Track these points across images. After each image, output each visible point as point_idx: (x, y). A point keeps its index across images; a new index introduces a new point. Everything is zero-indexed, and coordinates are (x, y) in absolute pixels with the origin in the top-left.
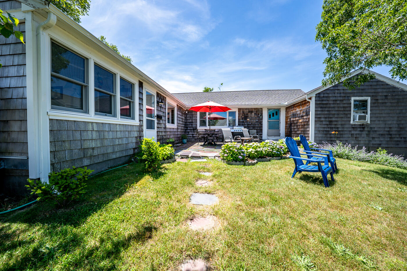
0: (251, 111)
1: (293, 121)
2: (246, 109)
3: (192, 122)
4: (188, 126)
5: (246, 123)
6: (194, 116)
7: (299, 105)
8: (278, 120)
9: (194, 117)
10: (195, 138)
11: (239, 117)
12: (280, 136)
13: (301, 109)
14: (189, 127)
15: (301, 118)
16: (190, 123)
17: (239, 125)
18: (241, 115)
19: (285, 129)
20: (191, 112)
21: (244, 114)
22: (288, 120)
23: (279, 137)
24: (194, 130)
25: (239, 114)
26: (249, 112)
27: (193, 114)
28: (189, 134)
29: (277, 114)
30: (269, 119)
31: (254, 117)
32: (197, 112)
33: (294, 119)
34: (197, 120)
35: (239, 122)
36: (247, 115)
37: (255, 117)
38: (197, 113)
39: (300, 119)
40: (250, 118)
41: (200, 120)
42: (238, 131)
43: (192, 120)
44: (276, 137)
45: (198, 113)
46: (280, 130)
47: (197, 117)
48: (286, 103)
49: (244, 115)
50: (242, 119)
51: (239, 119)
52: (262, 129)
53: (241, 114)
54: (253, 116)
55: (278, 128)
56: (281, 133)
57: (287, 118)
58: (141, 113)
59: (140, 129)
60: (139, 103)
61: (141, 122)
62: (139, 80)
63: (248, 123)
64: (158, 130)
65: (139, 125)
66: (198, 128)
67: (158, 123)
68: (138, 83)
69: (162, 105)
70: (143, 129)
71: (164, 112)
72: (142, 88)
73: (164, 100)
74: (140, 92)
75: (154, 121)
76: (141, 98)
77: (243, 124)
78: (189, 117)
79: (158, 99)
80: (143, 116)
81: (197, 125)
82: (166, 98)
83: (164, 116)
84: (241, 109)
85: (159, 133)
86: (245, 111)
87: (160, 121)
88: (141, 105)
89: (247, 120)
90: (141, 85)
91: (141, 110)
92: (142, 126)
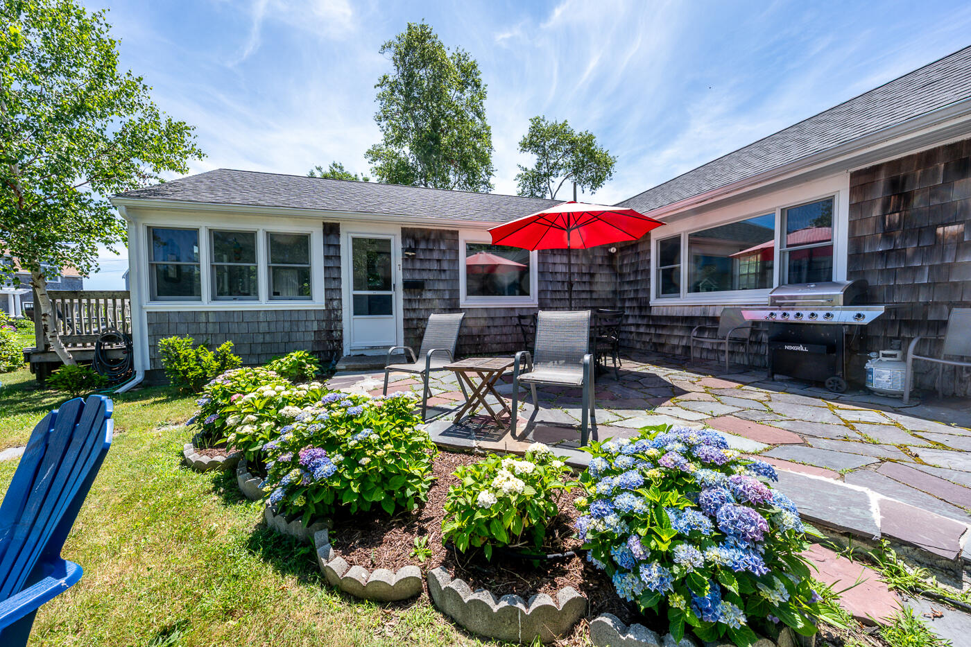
3: (637, 282)
4: (625, 296)
5: (926, 258)
6: (641, 259)
9: (641, 262)
10: (644, 338)
14: (629, 299)
16: (631, 286)
18: (877, 212)
20: (632, 246)
24: (640, 308)
27: (638, 254)
28: (628, 324)
34: (649, 271)
38: (650, 245)
41: (663, 271)
43: (637, 273)
45: (654, 245)
50: (888, 237)
51: (855, 242)
53: (872, 202)
58: (334, 285)
59: (332, 315)
60: (325, 267)
61: (335, 303)
62: (324, 223)
63: (943, 259)
64: (413, 315)
65: (324, 308)
66: (653, 301)
67: (410, 300)
68: (321, 229)
69: (436, 255)
70: (341, 316)
71: (444, 271)
72: (338, 235)
73: (443, 240)
74: (327, 246)
75: (391, 296)
76: (332, 255)
77: (889, 267)
78: (627, 264)
79: (410, 242)
80: (340, 289)
81: (649, 290)
82: (458, 232)
83: (444, 280)
84: (876, 169)
85: (415, 322)
86: (914, 175)
87: (421, 295)
88: (336, 270)
89: (936, 235)
90: (331, 230)
91: (334, 279)
92: (337, 310)
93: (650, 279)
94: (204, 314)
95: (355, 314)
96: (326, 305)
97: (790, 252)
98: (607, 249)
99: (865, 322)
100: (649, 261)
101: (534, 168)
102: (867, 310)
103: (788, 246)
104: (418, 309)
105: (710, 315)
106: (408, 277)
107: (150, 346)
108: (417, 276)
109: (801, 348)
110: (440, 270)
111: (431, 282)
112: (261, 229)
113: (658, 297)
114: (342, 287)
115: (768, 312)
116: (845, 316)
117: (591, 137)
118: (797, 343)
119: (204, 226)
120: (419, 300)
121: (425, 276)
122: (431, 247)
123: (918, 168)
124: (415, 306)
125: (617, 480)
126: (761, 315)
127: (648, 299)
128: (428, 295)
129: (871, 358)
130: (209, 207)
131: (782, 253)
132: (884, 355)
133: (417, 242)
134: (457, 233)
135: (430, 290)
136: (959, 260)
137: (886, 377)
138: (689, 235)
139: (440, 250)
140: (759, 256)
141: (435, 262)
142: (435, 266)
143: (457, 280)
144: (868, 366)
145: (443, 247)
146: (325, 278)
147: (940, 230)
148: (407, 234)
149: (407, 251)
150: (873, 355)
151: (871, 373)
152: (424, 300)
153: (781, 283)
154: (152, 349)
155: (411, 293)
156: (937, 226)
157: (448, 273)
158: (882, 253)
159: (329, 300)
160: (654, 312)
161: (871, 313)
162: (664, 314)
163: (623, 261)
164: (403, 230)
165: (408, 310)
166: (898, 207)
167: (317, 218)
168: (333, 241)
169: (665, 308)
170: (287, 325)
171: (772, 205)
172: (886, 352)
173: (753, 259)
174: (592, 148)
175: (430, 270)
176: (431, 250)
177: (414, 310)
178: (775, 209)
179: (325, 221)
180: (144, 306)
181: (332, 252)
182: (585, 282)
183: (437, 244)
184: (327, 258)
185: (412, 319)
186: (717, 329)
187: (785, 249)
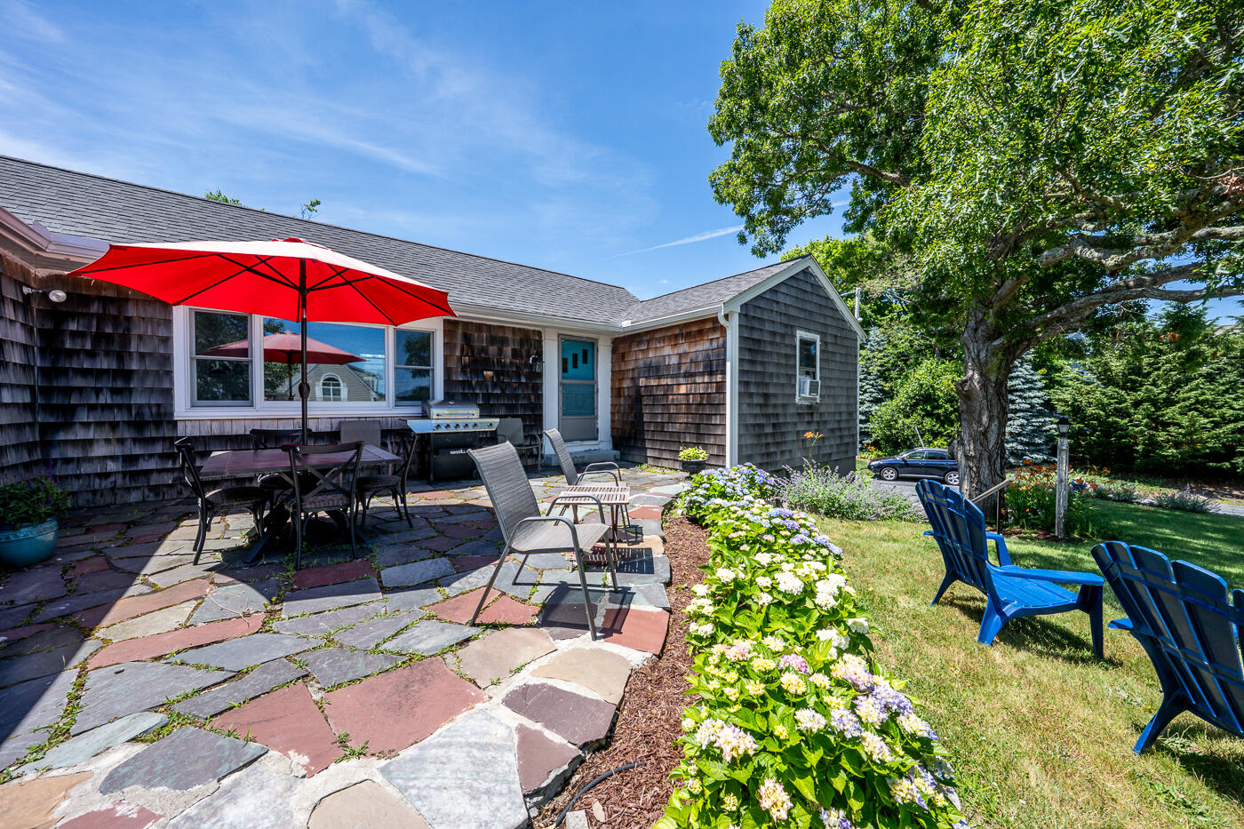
0: (498, 336)
1: (646, 387)
2: (480, 327)
3: (127, 375)
4: (74, 401)
5: (481, 389)
6: (135, 332)
7: (676, 336)
8: (590, 382)
9: (140, 337)
10: (155, 480)
11: (446, 358)
12: (596, 439)
13: (681, 349)
14: (92, 408)
15: (682, 380)
16: (97, 380)
17: (450, 397)
18: (458, 353)
19: (612, 414)
20: (105, 301)
21: (472, 348)
22: (626, 384)
23: (594, 442)
24: (139, 425)
25: (448, 346)
26: (492, 340)
27: (128, 319)
28: (91, 460)
29: (585, 361)
30: (563, 378)
31: (511, 362)
32: (167, 306)
33: (653, 382)
34: (167, 359)
35: (448, 382)
36: (483, 355)
37: (517, 366)
38: (171, 313)
39: (679, 385)
40: (496, 368)
41: (199, 361)
42: (452, 430)
43: (121, 356)
44: (586, 443)
45: (182, 317)
46: (597, 418)
47: (167, 341)
48: (626, 324)
49: (472, 352)
50: (464, 371)
51: (448, 371)
52: (541, 415)
53: (455, 345)
54: (508, 361)
55: (592, 410)
56: (599, 426)
57: (617, 375)
66: (185, 411)
84: (457, 322)
89: (483, 375)
99: (494, 428)
109: (461, 452)
118: (458, 448)
123: (475, 332)
127: (166, 407)
136: (493, 392)
147: (485, 373)
156: (484, 370)
158: (461, 381)
160: (186, 431)
162: (216, 433)
166: (467, 353)
169: (214, 424)
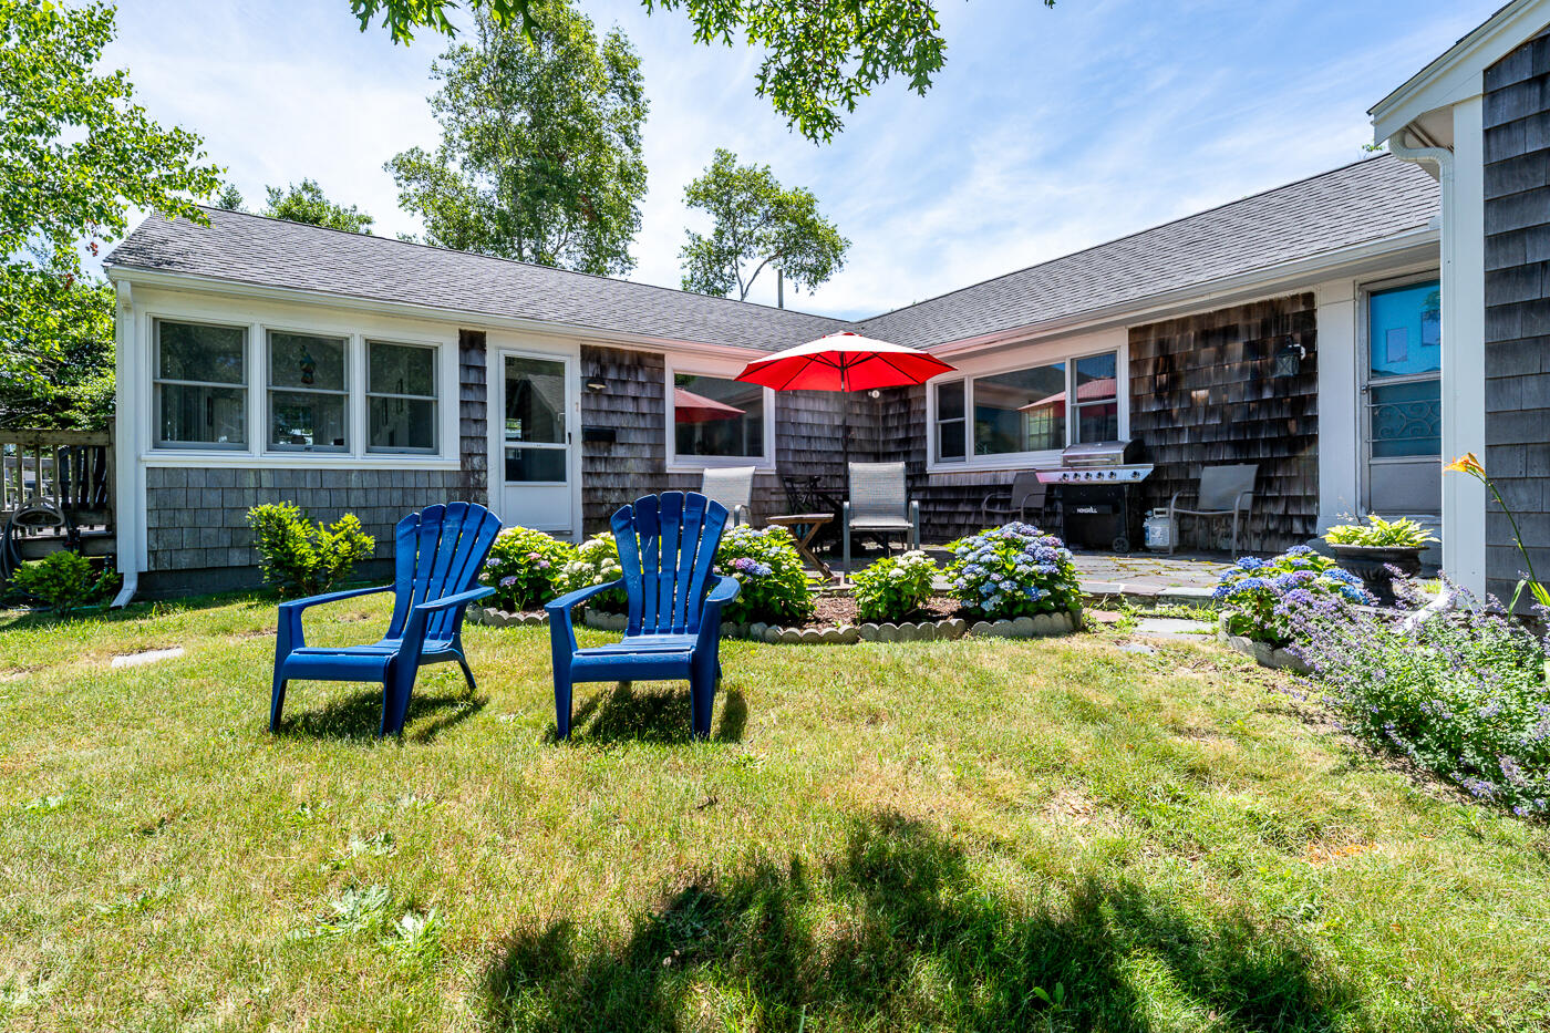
0: (1214, 329)
2: (1183, 323)
3: (908, 441)
5: (1186, 421)
6: (913, 408)
9: (914, 412)
16: (899, 446)
18: (1151, 372)
20: (900, 390)
21: (1171, 359)
24: (913, 477)
25: (1135, 365)
26: (1206, 339)
27: (909, 401)
30: (1376, 374)
32: (924, 387)
34: (924, 426)
35: (1136, 416)
36: (1189, 366)
37: (1256, 372)
38: (925, 390)
40: (1213, 383)
43: (907, 428)
45: (930, 391)
49: (1172, 367)
50: (1158, 396)
51: (1135, 400)
53: (1145, 362)
54: (1237, 366)
58: (474, 430)
59: (470, 481)
60: (461, 402)
61: (476, 460)
62: (461, 331)
63: (1197, 421)
64: (596, 482)
65: (459, 469)
66: (931, 467)
67: (592, 459)
68: (457, 340)
69: (631, 390)
70: (485, 481)
71: (644, 415)
72: (483, 350)
73: (642, 367)
74: (466, 367)
75: (564, 451)
76: (473, 385)
77: (1161, 427)
78: (893, 415)
79: (593, 370)
80: (485, 439)
81: (925, 452)
82: (663, 356)
83: (643, 429)
84: (1148, 327)
85: (600, 493)
86: (1175, 339)
87: (609, 451)
88: (477, 406)
89: (1191, 398)
90: (472, 342)
91: (476, 421)
92: (479, 472)
93: (925, 437)
94: (252, 473)
95: (507, 479)
96: (463, 464)
97: (1081, 408)
98: (867, 391)
99: (1140, 479)
100: (924, 412)
101: (712, 238)
102: (1142, 467)
103: (1079, 400)
104: (606, 473)
105: (1002, 483)
106: (591, 422)
107: (149, 529)
108: (604, 422)
109: (1091, 510)
110: (637, 414)
111: (624, 431)
112: (357, 334)
113: (937, 461)
114: (488, 434)
115: (1062, 474)
116: (1125, 474)
117: (810, 201)
118: (1087, 505)
119: (258, 325)
120: (606, 459)
121: (615, 421)
122: (624, 377)
123: (1177, 333)
124: (601, 468)
125: (978, 552)
126: (1055, 477)
127: (924, 464)
128: (620, 452)
129: (1147, 517)
130: (272, 293)
131: (1073, 408)
132: (1157, 513)
133: (603, 369)
134: (660, 358)
135: (622, 444)
136: (1207, 423)
137: (1158, 534)
138: (975, 380)
139: (638, 383)
140: (1052, 410)
141: (630, 400)
142: (630, 407)
143: (663, 429)
144: (1145, 524)
145: (642, 378)
146: (461, 420)
147: (1194, 394)
148: (590, 355)
149: (589, 382)
150: (1149, 513)
151: (1148, 531)
152: (614, 458)
153: (1073, 442)
154: (152, 534)
155: (593, 447)
156: (1192, 390)
157: (648, 418)
158: (1155, 412)
159: (466, 456)
160: (933, 482)
161: (1145, 471)
162: (946, 484)
163: (887, 410)
164: (583, 348)
165: (589, 474)
166: (1165, 369)
167: (450, 322)
168: (475, 360)
169: (946, 476)
170: (397, 495)
171: (1062, 354)
172: (1158, 509)
173: (1045, 415)
174: (811, 217)
175: (622, 413)
176: (624, 382)
177: (598, 474)
178: (1064, 358)
179: (463, 328)
180: (144, 457)
181: (473, 378)
182: (838, 439)
183: (633, 374)
184: (464, 386)
185: (595, 489)
186: (1009, 501)
187: (1076, 404)
